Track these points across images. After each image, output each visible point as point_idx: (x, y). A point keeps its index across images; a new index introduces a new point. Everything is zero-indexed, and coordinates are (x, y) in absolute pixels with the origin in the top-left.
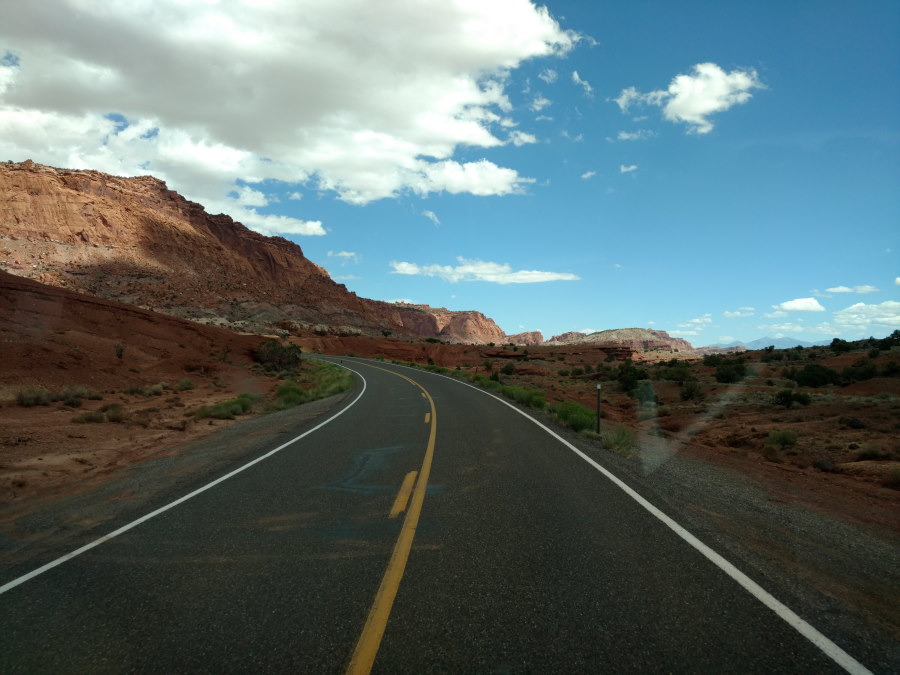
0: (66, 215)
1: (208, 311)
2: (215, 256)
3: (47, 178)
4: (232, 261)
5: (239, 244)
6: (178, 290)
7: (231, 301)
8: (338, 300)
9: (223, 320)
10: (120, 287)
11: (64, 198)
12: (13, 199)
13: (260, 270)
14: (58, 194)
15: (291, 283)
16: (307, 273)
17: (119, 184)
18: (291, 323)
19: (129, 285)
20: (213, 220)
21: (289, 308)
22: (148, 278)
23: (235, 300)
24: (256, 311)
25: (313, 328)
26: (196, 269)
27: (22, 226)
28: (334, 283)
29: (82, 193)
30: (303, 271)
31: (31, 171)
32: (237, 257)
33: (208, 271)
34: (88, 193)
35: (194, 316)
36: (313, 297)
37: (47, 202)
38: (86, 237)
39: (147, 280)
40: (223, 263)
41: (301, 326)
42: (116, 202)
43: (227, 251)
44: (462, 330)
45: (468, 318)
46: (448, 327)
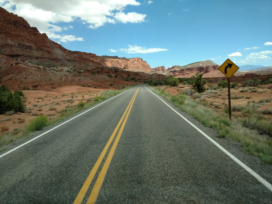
44: (133, 66)
45: (135, 60)
46: (127, 65)
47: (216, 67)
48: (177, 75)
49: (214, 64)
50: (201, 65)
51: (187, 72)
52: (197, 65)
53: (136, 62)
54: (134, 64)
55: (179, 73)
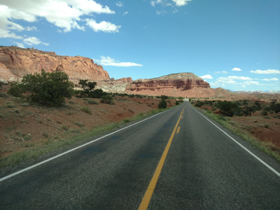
44: (74, 68)
45: (79, 60)
46: (61, 66)
47: (201, 83)
48: (142, 89)
49: (198, 79)
50: (180, 77)
51: (158, 86)
52: (174, 78)
53: (79, 62)
54: (76, 66)
55: (145, 85)
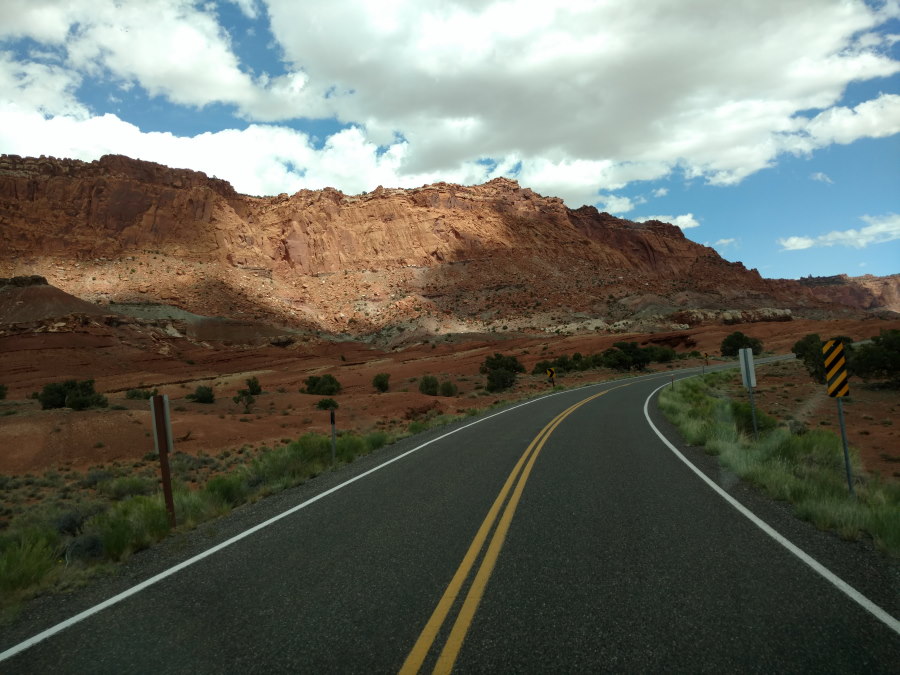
0: (418, 235)
1: (579, 315)
2: (582, 252)
3: (397, 201)
4: (603, 255)
5: (609, 236)
6: (542, 296)
7: (606, 299)
8: (737, 281)
9: (599, 323)
10: (478, 303)
11: (415, 218)
12: (370, 230)
13: (636, 261)
14: (410, 215)
15: (676, 271)
16: (693, 255)
17: (469, 192)
18: (691, 314)
19: (488, 299)
20: (575, 214)
21: (681, 296)
22: (507, 288)
23: (611, 297)
24: (640, 306)
25: (721, 317)
26: (561, 270)
27: (380, 257)
28: (727, 263)
29: (432, 209)
30: (687, 254)
31: (383, 197)
32: (608, 250)
33: (576, 269)
34: (438, 208)
35: (560, 323)
36: (705, 283)
37: (400, 225)
38: (440, 256)
39: (507, 291)
40: (591, 258)
41: (705, 315)
42: (468, 212)
43: (595, 245)
